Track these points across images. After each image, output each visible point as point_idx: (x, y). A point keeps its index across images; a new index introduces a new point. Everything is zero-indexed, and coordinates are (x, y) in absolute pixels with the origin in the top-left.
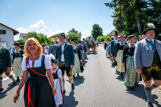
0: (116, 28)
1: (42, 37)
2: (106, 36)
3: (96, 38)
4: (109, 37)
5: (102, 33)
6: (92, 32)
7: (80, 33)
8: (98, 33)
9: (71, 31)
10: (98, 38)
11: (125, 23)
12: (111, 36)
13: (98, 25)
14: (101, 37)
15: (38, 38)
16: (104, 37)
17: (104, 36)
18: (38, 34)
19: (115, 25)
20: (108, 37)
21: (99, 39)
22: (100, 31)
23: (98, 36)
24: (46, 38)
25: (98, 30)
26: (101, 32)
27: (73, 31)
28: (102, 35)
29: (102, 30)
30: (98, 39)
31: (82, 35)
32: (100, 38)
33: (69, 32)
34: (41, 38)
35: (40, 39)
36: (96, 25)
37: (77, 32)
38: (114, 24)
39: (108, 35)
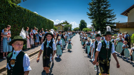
4: (90, 29)
6: (80, 25)
7: (71, 25)
13: (84, 21)
14: (85, 29)
16: (87, 29)
23: (84, 28)
28: (86, 28)
29: (86, 24)
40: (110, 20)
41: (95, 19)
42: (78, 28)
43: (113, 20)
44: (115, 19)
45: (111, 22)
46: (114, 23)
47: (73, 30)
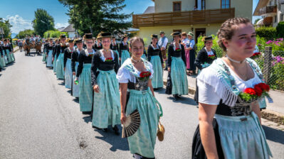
2: (60, 31)
5: (54, 25)
6: (34, 22)
7: (7, 22)
8: (46, 26)
12: (67, 32)
13: (45, 12)
14: (51, 33)
16: (57, 32)
21: (49, 35)
22: (50, 22)
23: (44, 32)
25: (45, 21)
28: (53, 30)
29: (53, 21)
36: (41, 11)
40: (113, 10)
41: (77, 6)
42: (29, 30)
43: (120, 8)
44: (123, 7)
45: (114, 13)
46: (122, 17)
47: (17, 37)
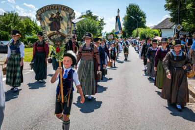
0: (171, 15)
1: (27, 23)
2: (151, 29)
3: (132, 31)
5: (145, 22)
8: (136, 22)
9: (85, 16)
10: (135, 31)
11: (189, 6)
12: (160, 29)
15: (20, 24)
17: (149, 28)
18: (21, 17)
19: (168, 8)
20: (155, 30)
21: (138, 33)
22: (141, 19)
24: (34, 25)
25: (136, 17)
26: (143, 20)
27: (89, 14)
30: (135, 34)
31: (105, 24)
32: (140, 32)
33: (81, 18)
34: (25, 26)
35: (23, 27)
36: (133, 6)
37: (95, 18)
38: (165, 6)
39: (155, 28)
